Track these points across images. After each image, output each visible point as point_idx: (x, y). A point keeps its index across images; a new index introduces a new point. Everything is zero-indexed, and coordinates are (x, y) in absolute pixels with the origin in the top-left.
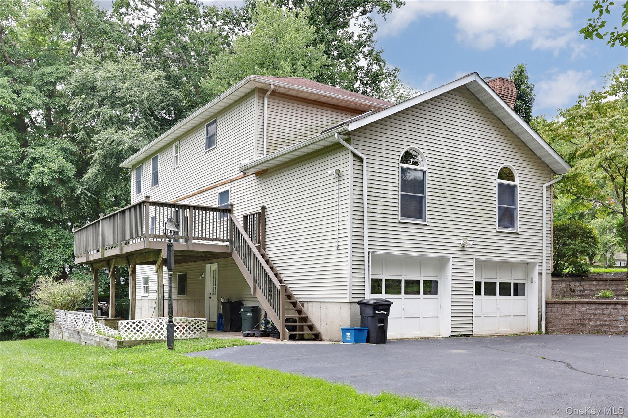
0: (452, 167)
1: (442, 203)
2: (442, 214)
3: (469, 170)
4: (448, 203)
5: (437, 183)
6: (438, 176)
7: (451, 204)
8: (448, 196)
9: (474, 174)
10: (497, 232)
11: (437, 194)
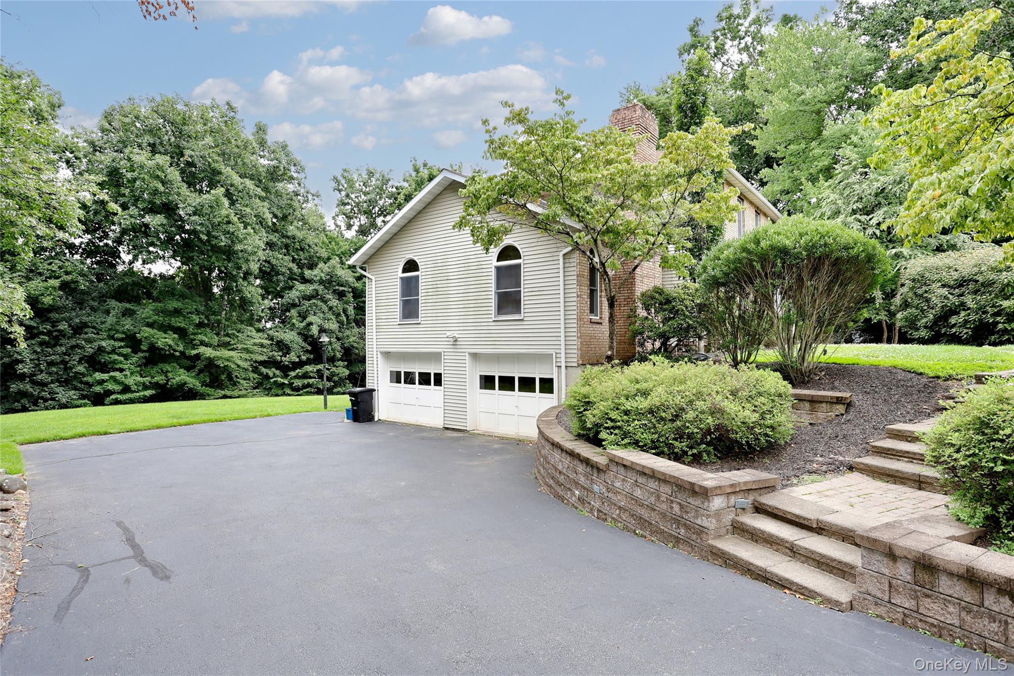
0: (443, 264)
1: (434, 301)
2: (434, 311)
3: (461, 262)
4: (440, 300)
5: (430, 283)
6: (430, 276)
7: (442, 300)
8: (440, 293)
9: (466, 265)
10: (494, 321)
11: (430, 294)
